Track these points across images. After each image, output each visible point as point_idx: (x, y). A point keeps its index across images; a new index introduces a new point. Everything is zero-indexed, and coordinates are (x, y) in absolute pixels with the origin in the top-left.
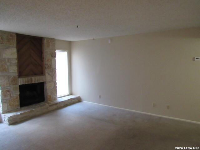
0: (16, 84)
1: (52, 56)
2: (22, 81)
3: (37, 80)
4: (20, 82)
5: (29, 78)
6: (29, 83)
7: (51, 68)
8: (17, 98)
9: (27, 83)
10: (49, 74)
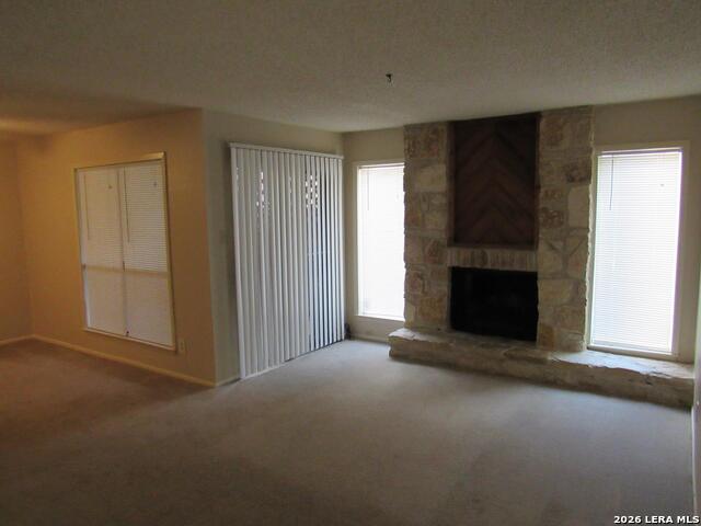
0: (440, 262)
1: (571, 180)
2: (456, 257)
3: (500, 260)
4: (449, 257)
5: (478, 252)
6: (478, 266)
7: (561, 223)
8: (440, 300)
9: (468, 266)
10: (552, 248)
